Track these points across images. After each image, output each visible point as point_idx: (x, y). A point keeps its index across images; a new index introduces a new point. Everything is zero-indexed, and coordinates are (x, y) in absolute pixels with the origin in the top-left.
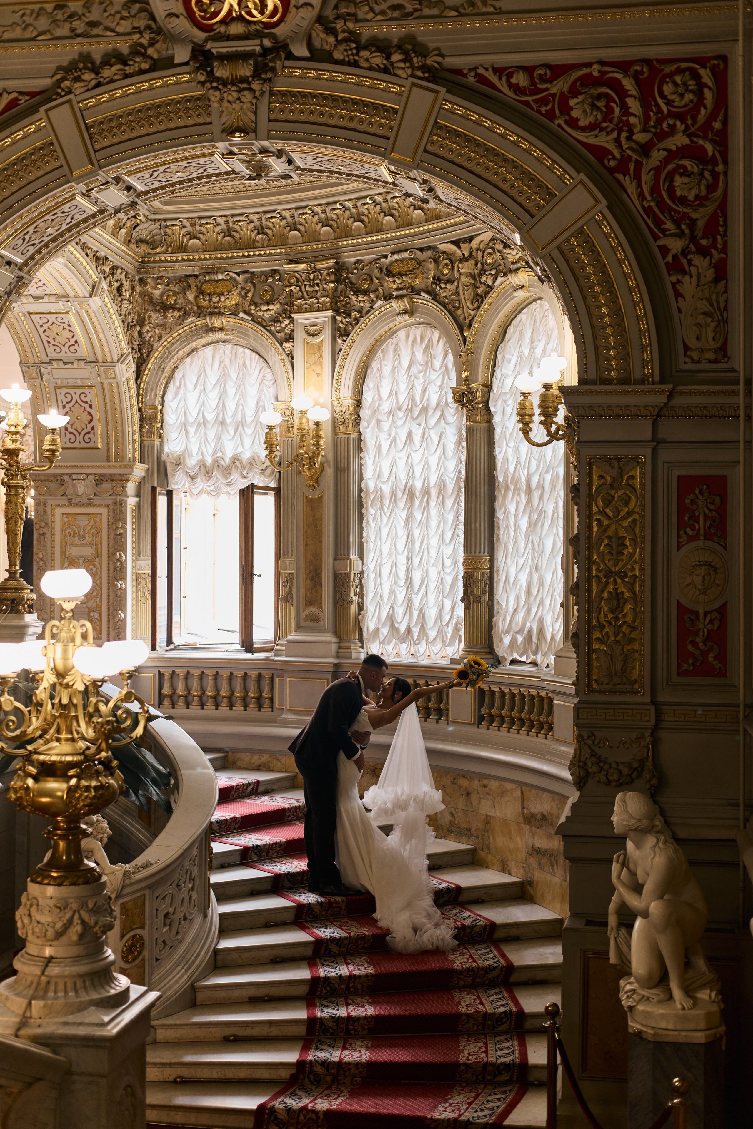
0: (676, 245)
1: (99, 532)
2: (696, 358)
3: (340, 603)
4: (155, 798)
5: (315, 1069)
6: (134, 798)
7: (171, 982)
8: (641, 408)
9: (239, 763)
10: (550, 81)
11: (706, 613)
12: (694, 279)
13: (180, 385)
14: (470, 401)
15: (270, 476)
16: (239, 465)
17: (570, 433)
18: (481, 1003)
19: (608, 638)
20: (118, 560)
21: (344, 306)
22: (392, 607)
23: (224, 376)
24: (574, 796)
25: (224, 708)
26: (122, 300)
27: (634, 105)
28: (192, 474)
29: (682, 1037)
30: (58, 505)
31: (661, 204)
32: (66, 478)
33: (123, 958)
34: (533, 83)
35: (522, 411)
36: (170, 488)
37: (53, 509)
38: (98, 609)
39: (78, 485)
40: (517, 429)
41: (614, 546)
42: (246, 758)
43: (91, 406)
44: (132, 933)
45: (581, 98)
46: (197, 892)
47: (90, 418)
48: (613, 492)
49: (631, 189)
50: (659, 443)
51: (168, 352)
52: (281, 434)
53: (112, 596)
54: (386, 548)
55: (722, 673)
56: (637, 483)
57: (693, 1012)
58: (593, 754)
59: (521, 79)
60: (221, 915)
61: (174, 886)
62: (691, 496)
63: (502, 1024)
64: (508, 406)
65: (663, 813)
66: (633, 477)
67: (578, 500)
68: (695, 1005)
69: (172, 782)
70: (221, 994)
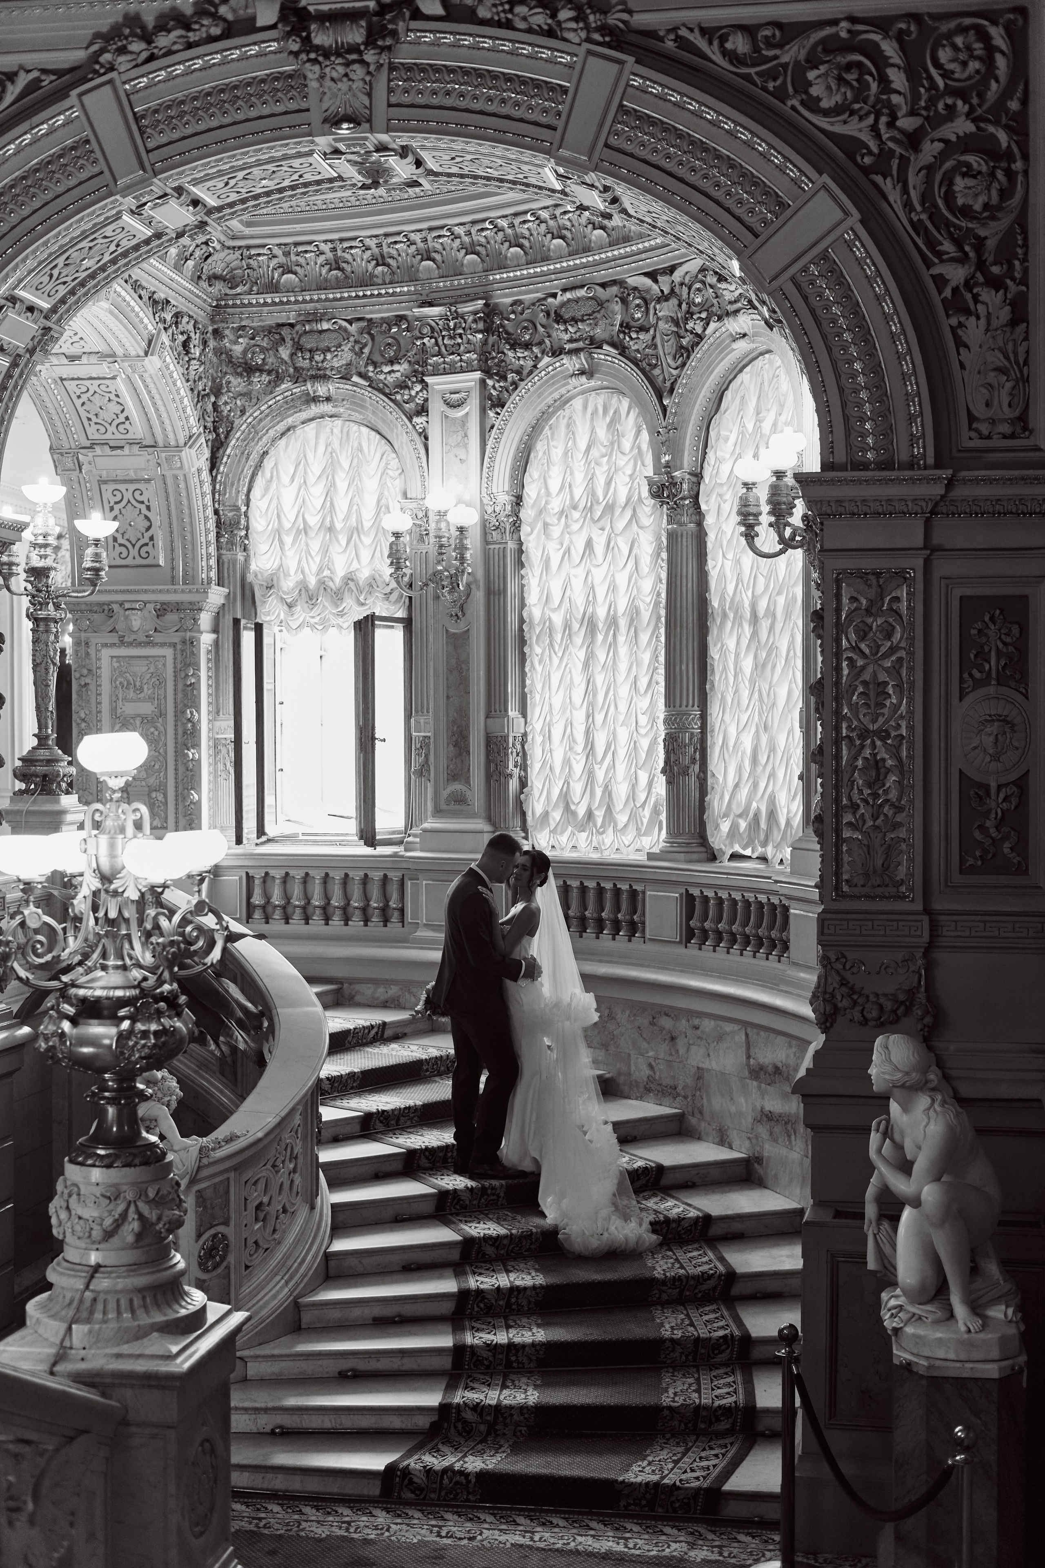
0: (956, 274)
1: (161, 682)
2: (985, 432)
3: (495, 777)
4: (242, 1046)
5: (463, 1414)
6: (213, 1047)
7: (267, 1298)
8: (910, 504)
9: (358, 998)
10: (781, 45)
11: (999, 787)
12: (983, 322)
13: (272, 477)
14: (672, 496)
15: (397, 601)
16: (354, 588)
17: (811, 539)
18: (692, 1324)
19: (864, 822)
20: (189, 720)
21: (498, 365)
22: (567, 782)
23: (332, 465)
24: (818, 1040)
25: (337, 923)
26: (190, 360)
27: (898, 79)
28: (289, 601)
29: (967, 1371)
30: (105, 645)
31: (936, 217)
32: (115, 607)
33: (200, 1265)
34: (756, 49)
35: (743, 509)
36: (259, 620)
37: (98, 651)
38: (162, 788)
39: (133, 618)
40: (737, 533)
41: (872, 694)
42: (367, 991)
43: (148, 508)
44: (212, 1231)
45: (823, 68)
46: (301, 1174)
47: (147, 524)
48: (869, 620)
49: (894, 196)
50: (934, 550)
51: (254, 432)
52: (411, 544)
53: (181, 769)
54: (557, 702)
55: (1022, 869)
56: (903, 606)
57: (982, 1335)
58: (843, 983)
59: (739, 43)
60: (333, 1206)
61: (269, 1166)
62: (979, 625)
63: (720, 1353)
64: (725, 502)
65: (940, 1064)
66: (897, 599)
67: (821, 632)
68: (984, 1327)
69: (266, 1024)
70: (335, 1314)
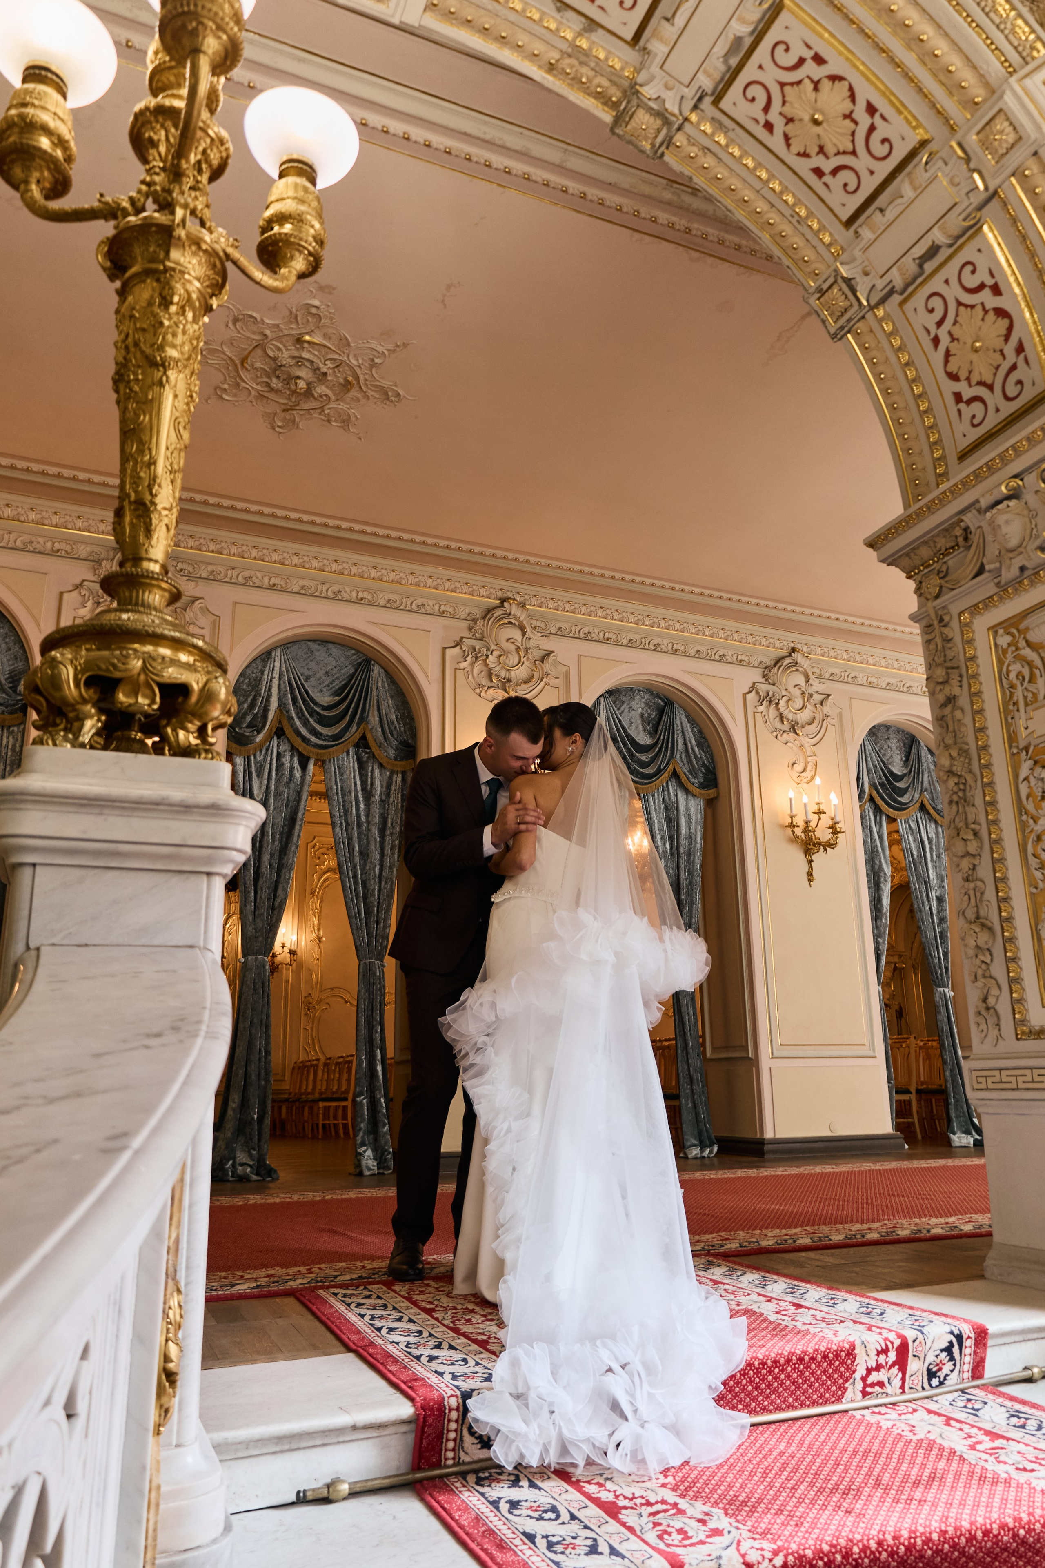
30: (975, 610)
32: (969, 519)
37: (965, 626)
39: (1001, 519)
43: (996, 290)
47: (1005, 323)
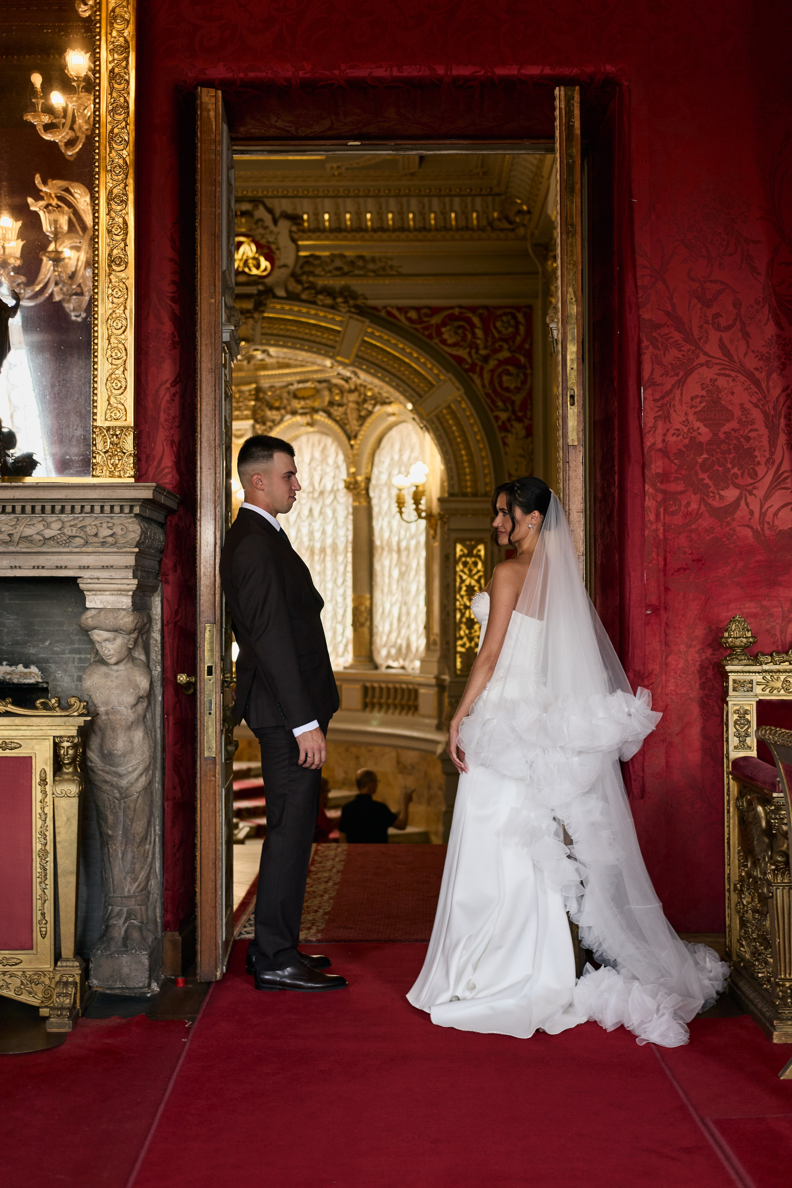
0: (504, 416)
10: (431, 316)
14: (355, 488)
27: (479, 333)
31: (495, 391)
34: (420, 317)
45: (448, 327)
49: (478, 381)
59: (413, 315)
